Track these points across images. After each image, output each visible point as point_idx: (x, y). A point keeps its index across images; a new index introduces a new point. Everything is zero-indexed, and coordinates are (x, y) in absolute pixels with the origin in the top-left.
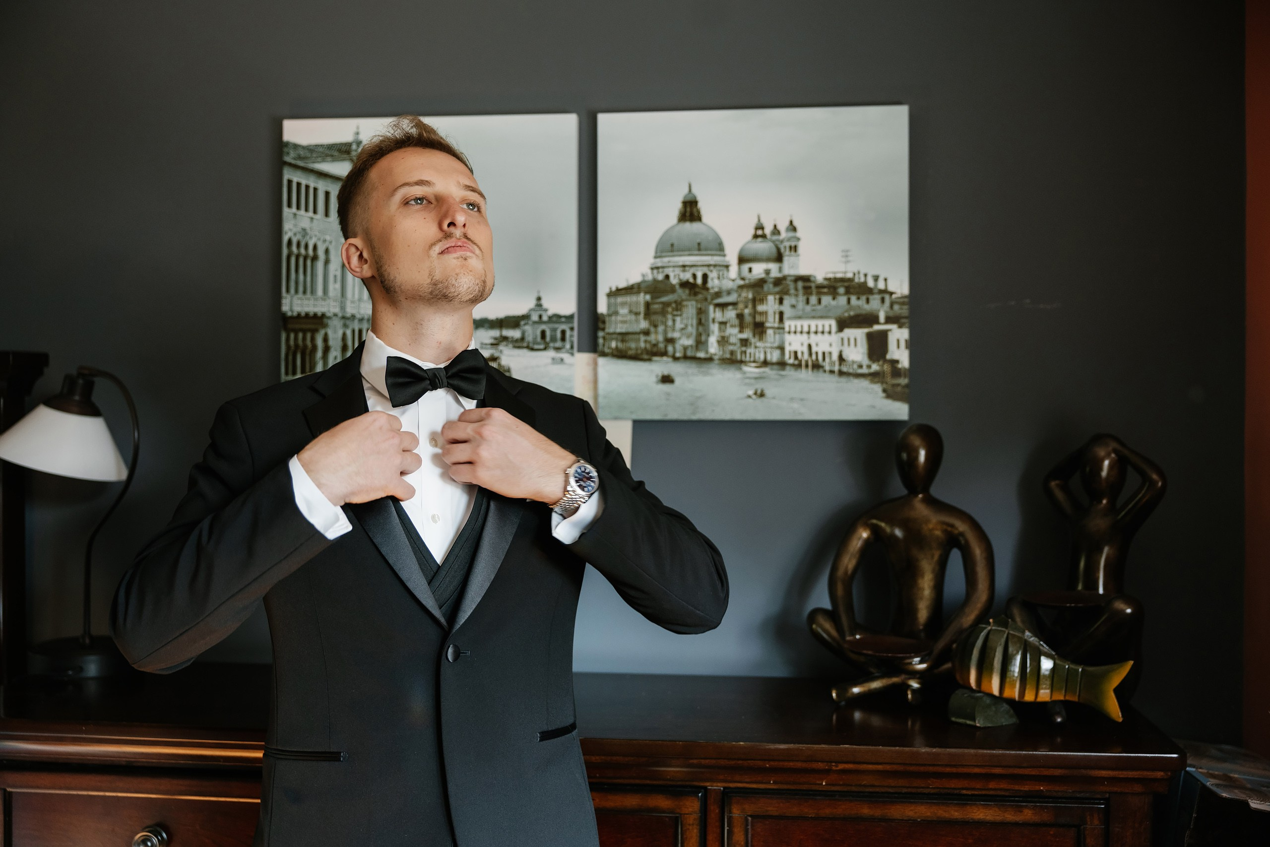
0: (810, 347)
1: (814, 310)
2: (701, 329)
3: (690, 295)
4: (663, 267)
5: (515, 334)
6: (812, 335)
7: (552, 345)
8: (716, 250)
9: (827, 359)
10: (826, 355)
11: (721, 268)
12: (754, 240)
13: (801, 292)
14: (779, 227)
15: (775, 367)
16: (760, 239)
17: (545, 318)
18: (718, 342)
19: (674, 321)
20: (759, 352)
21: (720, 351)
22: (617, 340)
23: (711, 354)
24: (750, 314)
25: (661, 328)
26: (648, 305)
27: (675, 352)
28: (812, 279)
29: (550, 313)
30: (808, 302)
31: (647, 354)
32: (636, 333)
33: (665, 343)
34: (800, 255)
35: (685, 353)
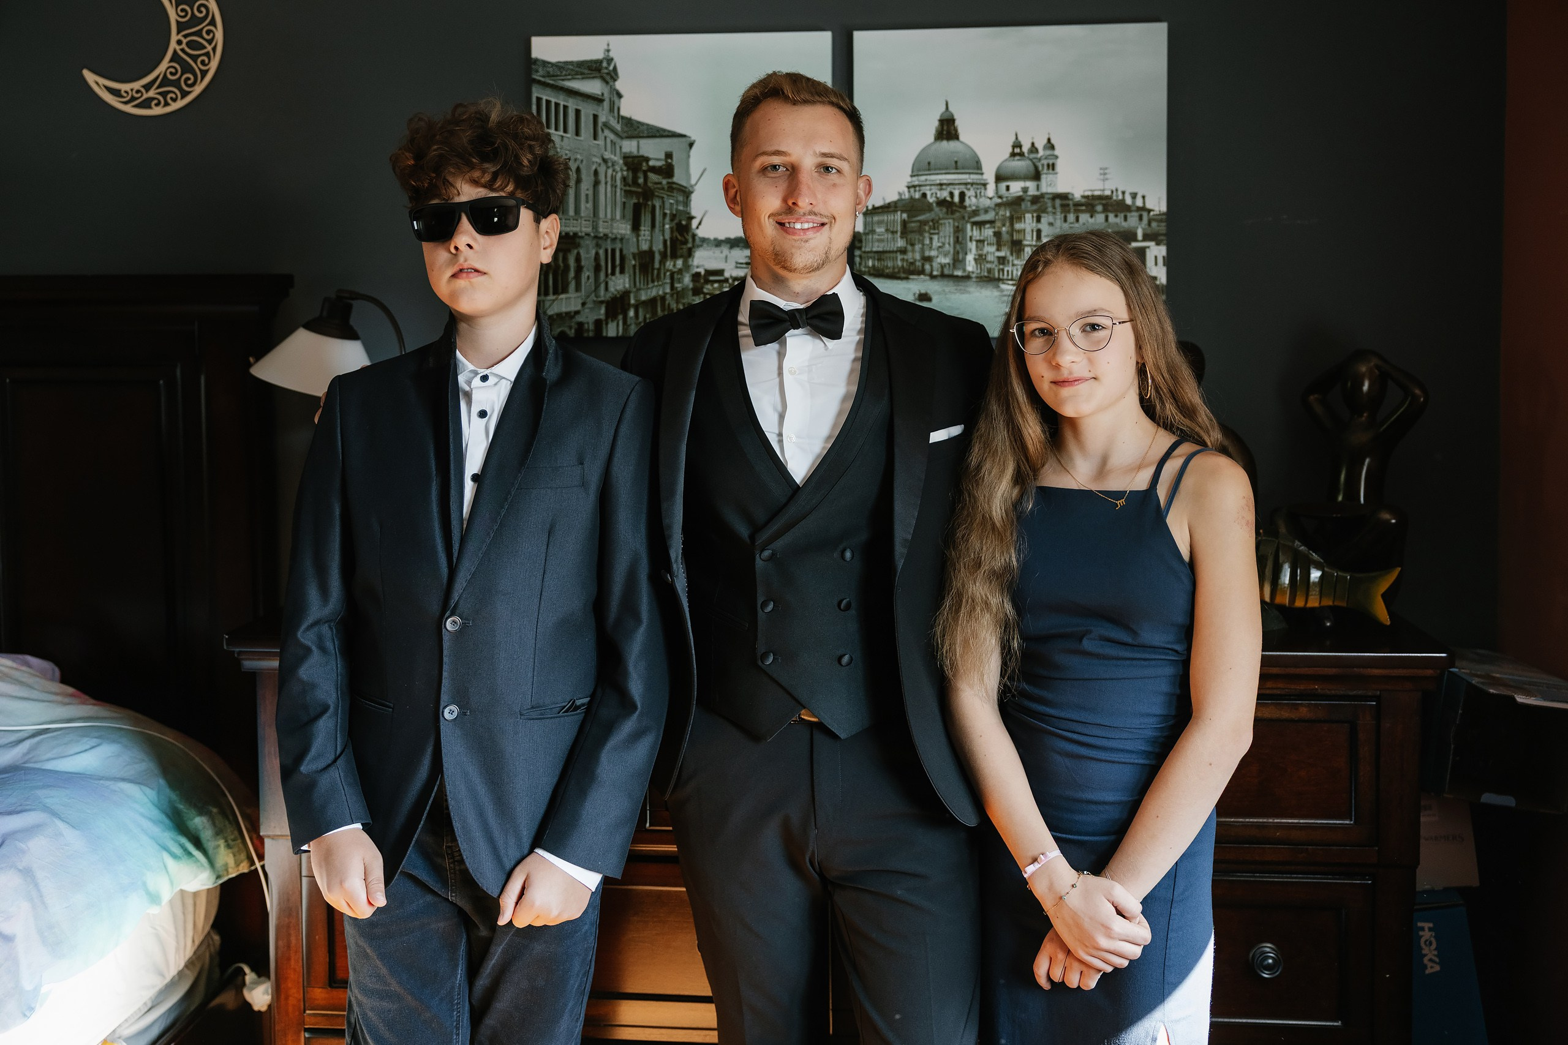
1: (1071, 228)
2: (958, 247)
3: (947, 213)
4: (920, 186)
8: (974, 168)
11: (979, 187)
12: (1012, 158)
13: (1059, 210)
14: (1036, 145)
16: (1017, 158)
18: (975, 259)
19: (931, 239)
21: (977, 269)
22: (873, 259)
23: (969, 272)
24: (1008, 232)
25: (918, 247)
26: (904, 223)
27: (932, 271)
28: (1070, 197)
30: (1065, 220)
31: (904, 272)
32: (893, 252)
33: (922, 261)
34: (1056, 173)
35: (942, 272)
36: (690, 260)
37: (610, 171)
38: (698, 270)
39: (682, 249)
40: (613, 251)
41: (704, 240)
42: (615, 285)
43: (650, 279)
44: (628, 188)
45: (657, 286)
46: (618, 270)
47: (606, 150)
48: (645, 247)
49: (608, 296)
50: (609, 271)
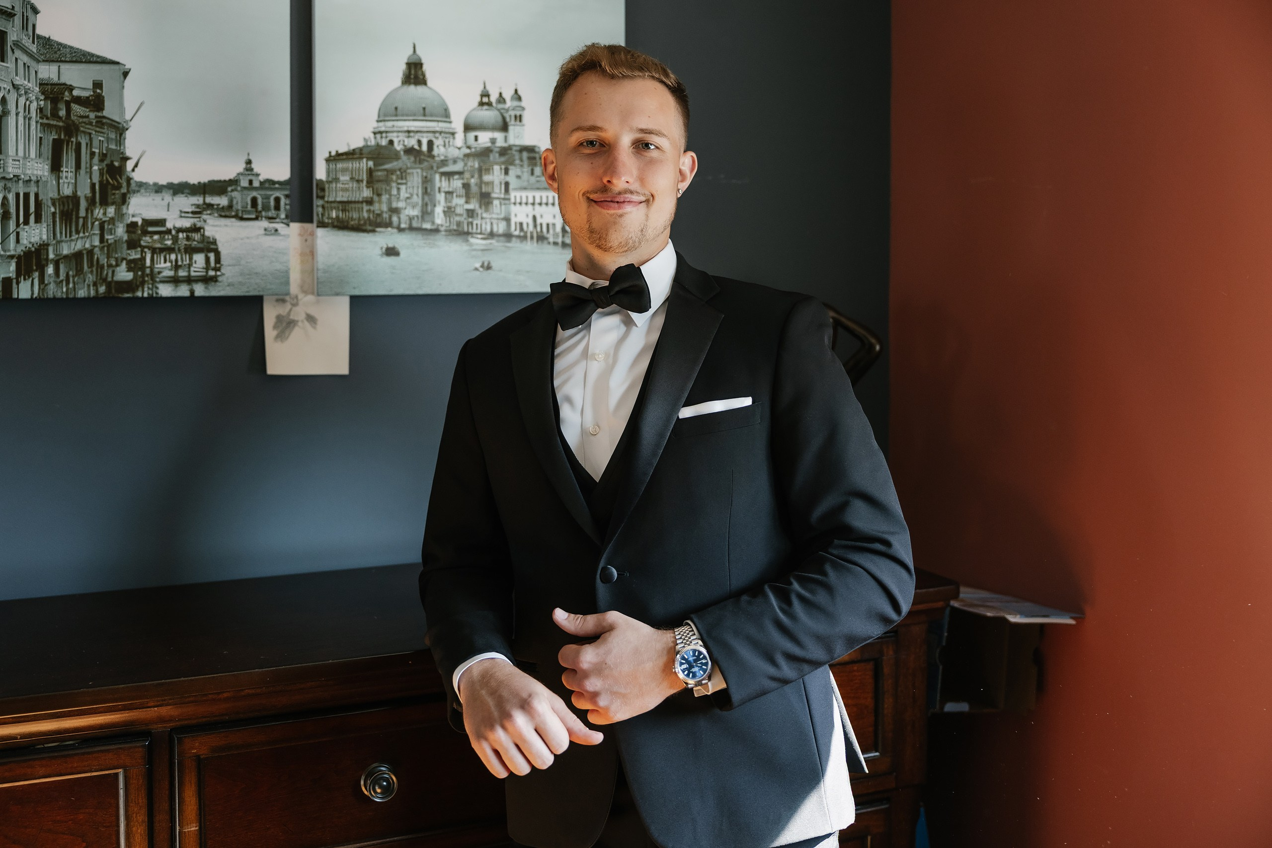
0: (534, 218)
1: (538, 181)
2: (426, 198)
3: (415, 162)
4: (387, 132)
5: (223, 201)
6: (537, 206)
7: (264, 214)
8: (442, 116)
9: (551, 231)
10: (551, 227)
11: (448, 135)
12: (480, 108)
13: (526, 162)
14: (504, 95)
15: (502, 239)
16: (486, 107)
17: (256, 184)
18: (444, 212)
19: (399, 189)
20: (486, 223)
21: (446, 222)
22: (337, 209)
23: (438, 225)
24: (476, 184)
25: (385, 197)
26: (370, 172)
27: (400, 223)
28: (537, 150)
29: (261, 178)
30: (532, 174)
31: (370, 225)
32: (358, 202)
33: (390, 213)
34: (523, 125)
35: (411, 224)
36: (124, 208)
37: (22, 100)
38: (134, 219)
39: (114, 194)
40: (27, 196)
41: (141, 185)
42: (29, 236)
43: (73, 229)
44: (45, 121)
45: (82, 238)
46: (32, 218)
47: (17, 75)
48: (67, 191)
49: (20, 250)
50: (21, 220)
